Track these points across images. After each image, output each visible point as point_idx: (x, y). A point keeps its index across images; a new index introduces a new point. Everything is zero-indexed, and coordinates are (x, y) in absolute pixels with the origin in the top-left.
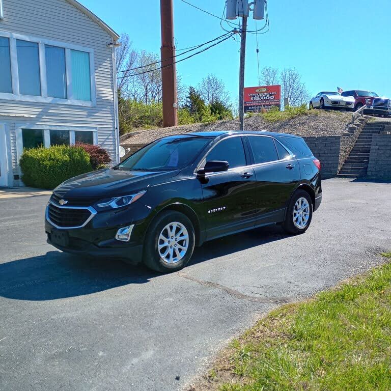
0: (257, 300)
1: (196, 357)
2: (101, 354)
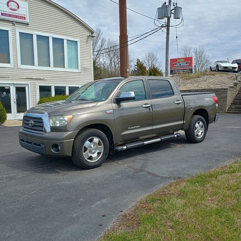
0: (164, 178)
2: (81, 199)
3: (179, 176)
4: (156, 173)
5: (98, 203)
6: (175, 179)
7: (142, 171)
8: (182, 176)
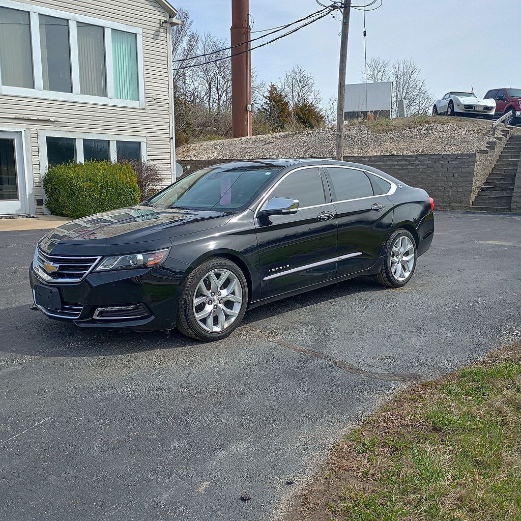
0: (377, 376)
1: (303, 452)
2: (176, 443)
3: (414, 371)
4: (354, 362)
5: (222, 454)
6: (404, 380)
7: (318, 355)
8: (420, 372)
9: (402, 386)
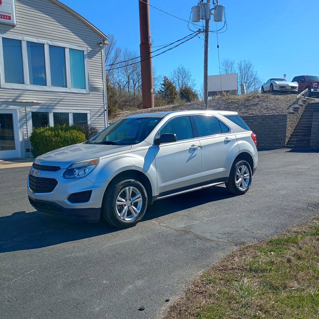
1: (176, 284)
3: (242, 240)
4: (208, 236)
5: (130, 287)
7: (188, 233)
9: (235, 248)
